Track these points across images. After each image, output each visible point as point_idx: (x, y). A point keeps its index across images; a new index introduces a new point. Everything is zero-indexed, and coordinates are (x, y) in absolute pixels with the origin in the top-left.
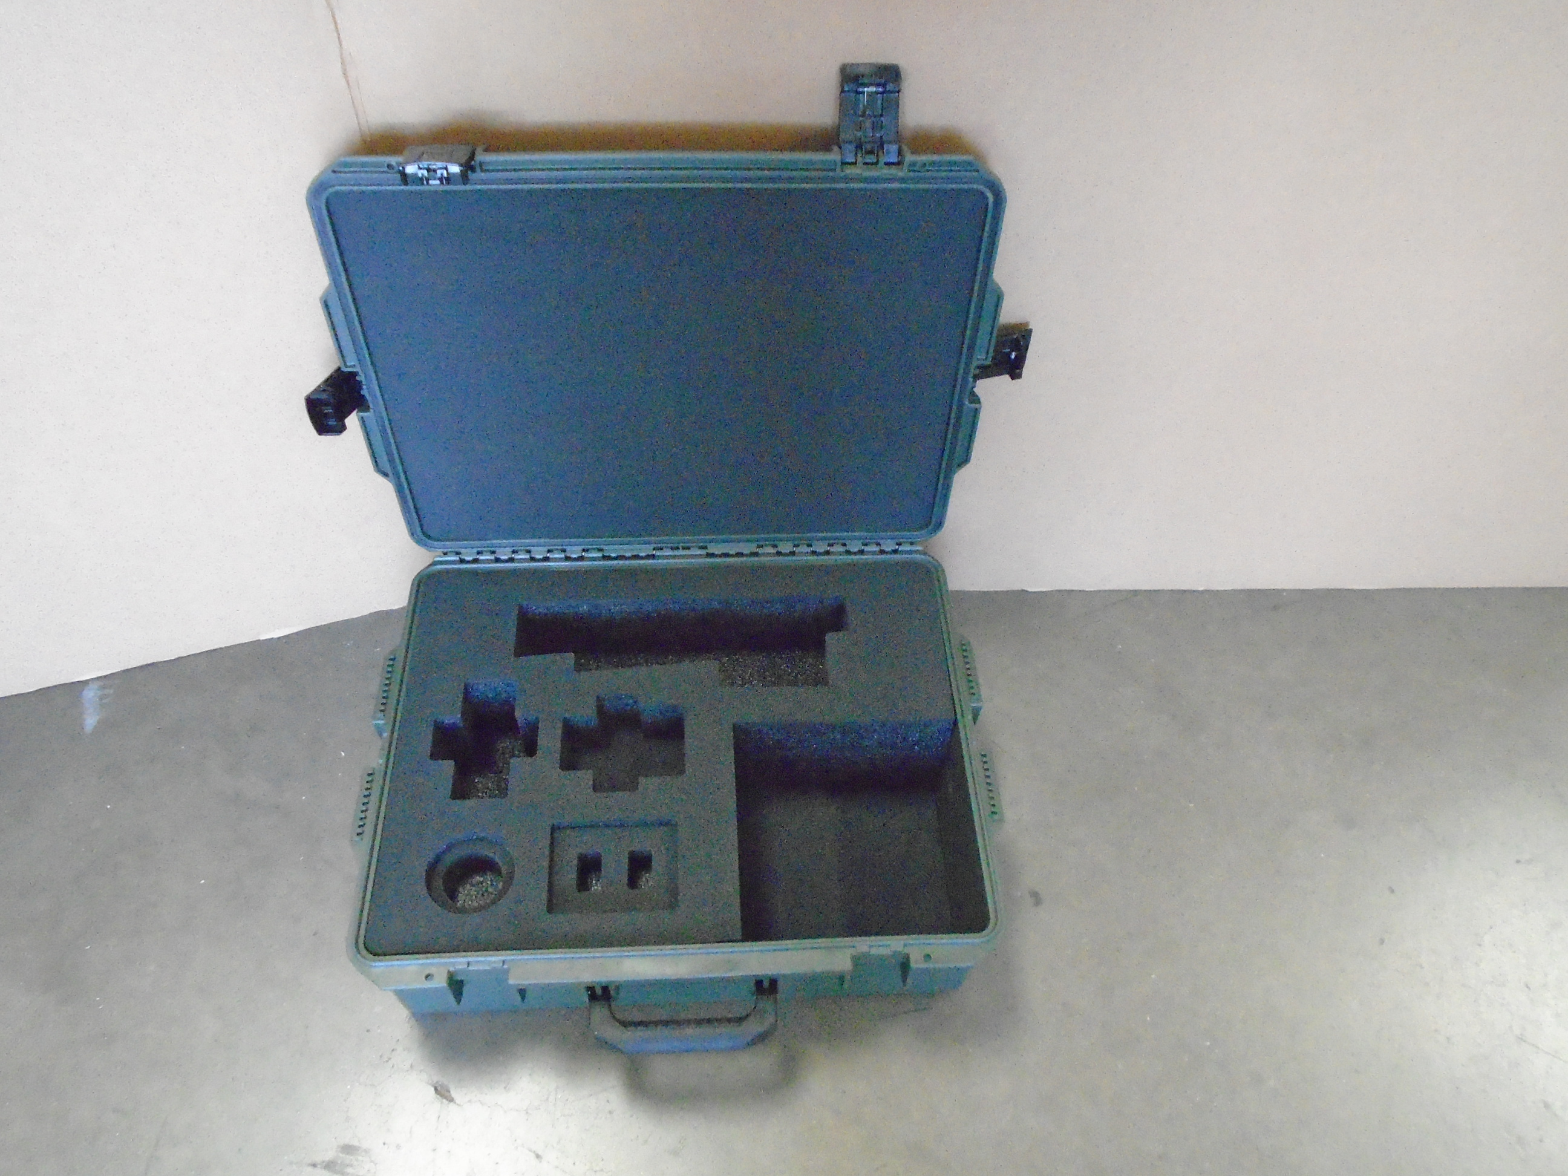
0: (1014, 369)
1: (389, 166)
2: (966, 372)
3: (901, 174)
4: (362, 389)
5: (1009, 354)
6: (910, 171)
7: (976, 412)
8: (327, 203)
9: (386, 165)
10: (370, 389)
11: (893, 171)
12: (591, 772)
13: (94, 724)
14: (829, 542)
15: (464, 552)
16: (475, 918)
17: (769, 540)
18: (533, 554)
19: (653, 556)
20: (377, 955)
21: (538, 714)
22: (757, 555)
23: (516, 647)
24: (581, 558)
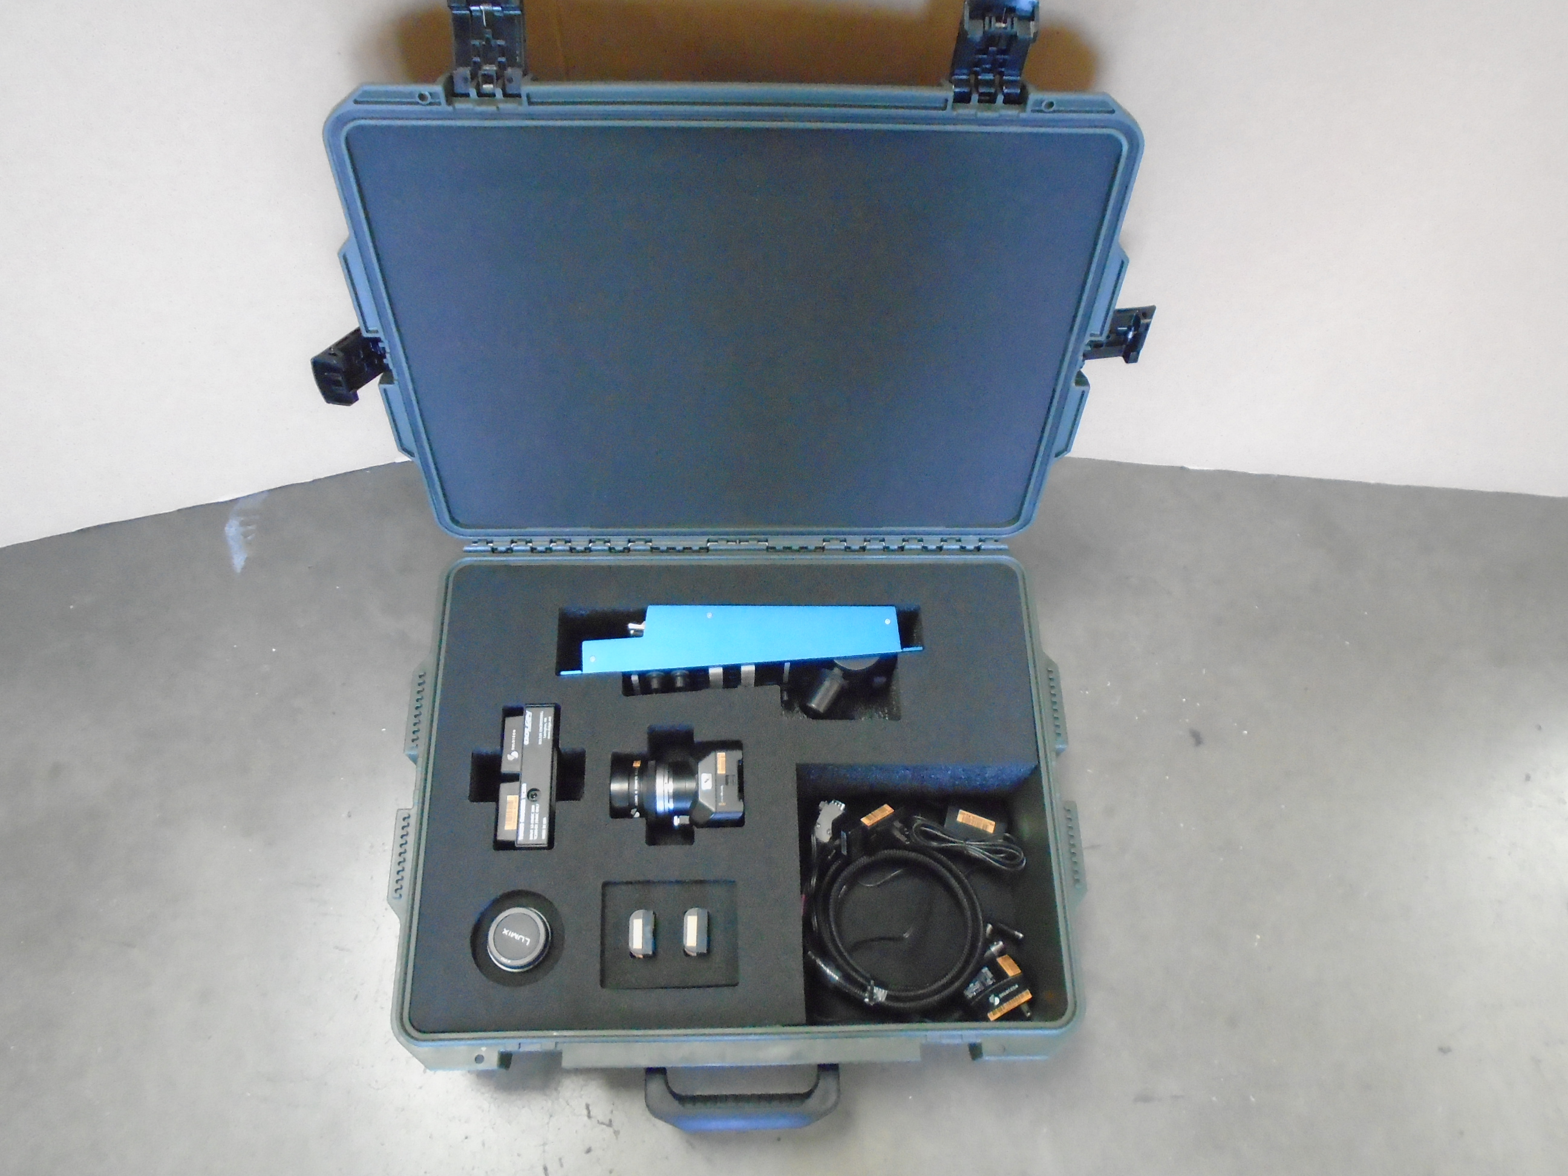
0: (1130, 350)
1: (422, 97)
2: (1075, 352)
3: (1023, 115)
4: (385, 357)
5: (1126, 333)
6: (1033, 111)
7: (1083, 395)
8: (347, 139)
9: (417, 96)
10: (395, 356)
11: (1012, 112)
12: (644, 820)
13: (243, 563)
14: (904, 536)
15: (496, 542)
16: (524, 992)
17: (837, 533)
18: (574, 544)
19: (707, 549)
20: (424, 1032)
21: (584, 747)
22: (823, 551)
23: (558, 663)
24: (627, 550)
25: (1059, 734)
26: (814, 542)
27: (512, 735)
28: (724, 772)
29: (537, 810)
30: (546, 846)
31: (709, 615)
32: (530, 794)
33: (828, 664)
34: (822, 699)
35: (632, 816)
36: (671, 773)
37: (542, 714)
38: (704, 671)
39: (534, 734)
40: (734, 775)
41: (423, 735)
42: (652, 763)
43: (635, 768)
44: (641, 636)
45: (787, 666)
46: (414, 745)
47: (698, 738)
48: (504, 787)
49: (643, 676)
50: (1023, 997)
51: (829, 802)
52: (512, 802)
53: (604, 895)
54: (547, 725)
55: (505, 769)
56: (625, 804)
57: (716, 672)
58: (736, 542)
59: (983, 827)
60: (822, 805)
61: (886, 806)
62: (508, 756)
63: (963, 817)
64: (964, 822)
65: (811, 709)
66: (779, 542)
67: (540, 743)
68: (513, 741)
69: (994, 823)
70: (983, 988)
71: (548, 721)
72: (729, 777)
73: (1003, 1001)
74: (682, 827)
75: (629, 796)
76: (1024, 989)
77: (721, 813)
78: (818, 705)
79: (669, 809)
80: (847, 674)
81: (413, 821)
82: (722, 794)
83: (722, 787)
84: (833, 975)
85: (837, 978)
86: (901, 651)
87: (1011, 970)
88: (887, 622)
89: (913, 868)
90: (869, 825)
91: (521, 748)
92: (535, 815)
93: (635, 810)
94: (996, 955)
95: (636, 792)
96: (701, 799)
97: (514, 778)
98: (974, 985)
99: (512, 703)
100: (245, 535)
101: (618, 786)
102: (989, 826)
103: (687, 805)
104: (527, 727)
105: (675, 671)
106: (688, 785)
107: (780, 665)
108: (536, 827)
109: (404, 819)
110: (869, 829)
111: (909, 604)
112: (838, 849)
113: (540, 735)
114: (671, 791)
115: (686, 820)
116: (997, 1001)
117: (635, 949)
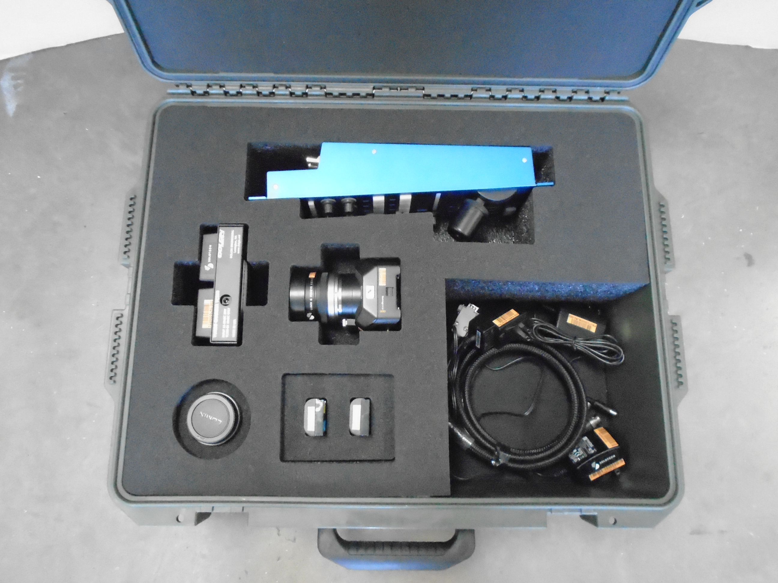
12: (317, 323)
13: (14, 110)
14: (541, 87)
15: (195, 86)
16: (217, 464)
17: (484, 83)
18: (260, 89)
19: (373, 95)
20: (135, 495)
21: (268, 261)
22: (471, 98)
23: (246, 189)
24: (305, 95)
25: (669, 259)
26: (463, 90)
27: (208, 250)
28: (385, 285)
29: (229, 313)
30: (236, 343)
31: (374, 152)
32: (223, 300)
33: (473, 195)
34: (467, 224)
35: (307, 320)
36: (341, 283)
37: (233, 232)
38: (369, 198)
39: (226, 249)
40: (393, 288)
41: (134, 248)
42: (325, 275)
43: (310, 279)
44: (316, 168)
45: (438, 196)
46: (125, 256)
47: (363, 255)
48: (202, 293)
49: (318, 201)
50: (618, 464)
51: (466, 305)
52: (208, 306)
53: (284, 384)
54: (237, 242)
55: (203, 277)
56: (301, 309)
57: (379, 200)
58: (397, 89)
59: (588, 327)
60: (461, 307)
61: (512, 311)
62: (205, 266)
63: (572, 319)
64: (573, 324)
65: (458, 233)
66: (434, 90)
67: (231, 257)
68: (210, 255)
69: (596, 325)
70: (586, 455)
71: (238, 239)
72: (389, 289)
73: (602, 466)
74: (349, 327)
75: (305, 301)
76: (620, 458)
77: (381, 319)
78: (464, 229)
79: (338, 312)
80: (487, 203)
81: (126, 320)
82: (382, 303)
83: (383, 297)
84: (468, 441)
85: (470, 443)
86: (535, 185)
87: (610, 443)
88: (524, 160)
89: (529, 357)
90: (499, 326)
91: (215, 260)
92: (226, 317)
93: (311, 314)
94: (594, 426)
95: (311, 300)
96: (365, 306)
97: (210, 285)
98: (577, 451)
99: (209, 223)
100: (15, 87)
101: (296, 293)
102: (592, 327)
103: (353, 310)
104: (221, 244)
105: (345, 199)
106: (354, 294)
107: (432, 195)
108: (228, 327)
109: (117, 318)
110: (500, 329)
111: (543, 146)
112: (474, 343)
113: (231, 250)
114: (340, 298)
115: (352, 322)
116: (597, 466)
117: (309, 431)
